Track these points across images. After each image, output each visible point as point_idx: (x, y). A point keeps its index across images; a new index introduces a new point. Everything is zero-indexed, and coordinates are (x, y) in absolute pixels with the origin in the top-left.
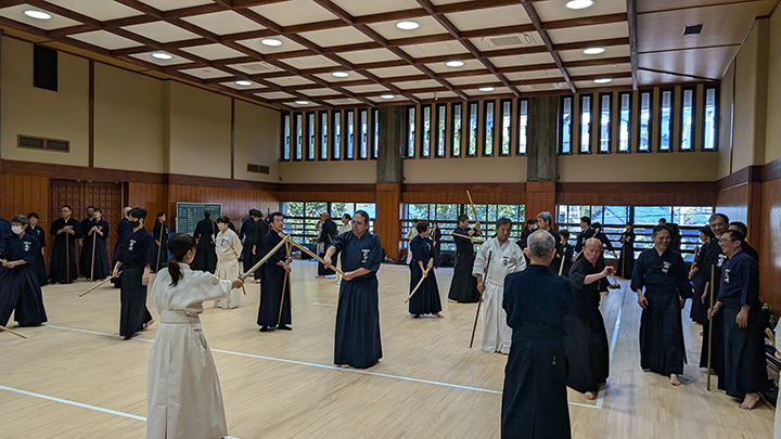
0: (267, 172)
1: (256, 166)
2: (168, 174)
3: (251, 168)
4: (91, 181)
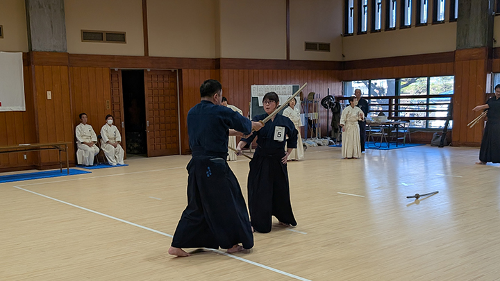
0: (329, 50)
1: (314, 44)
2: (219, 59)
3: (310, 46)
4: (149, 70)
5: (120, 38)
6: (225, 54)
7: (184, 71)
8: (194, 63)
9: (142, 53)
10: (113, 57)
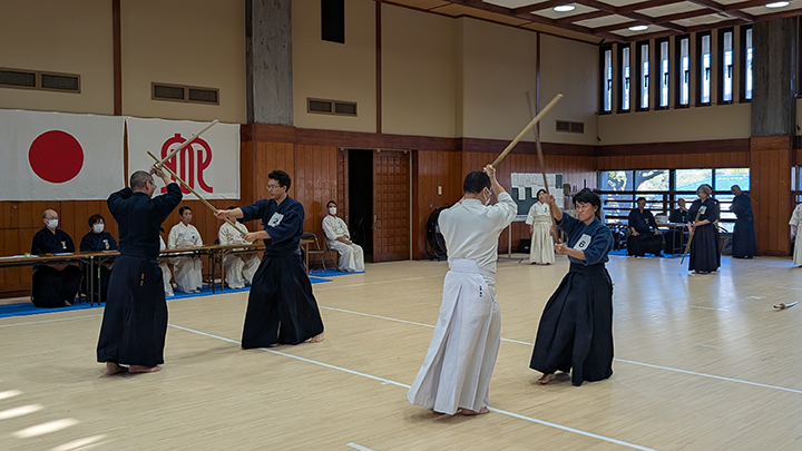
0: (582, 131)
1: (566, 123)
2: (461, 139)
3: (561, 126)
4: (379, 150)
5: (349, 109)
6: (467, 134)
7: (420, 153)
8: (432, 143)
9: (373, 130)
10: (342, 133)
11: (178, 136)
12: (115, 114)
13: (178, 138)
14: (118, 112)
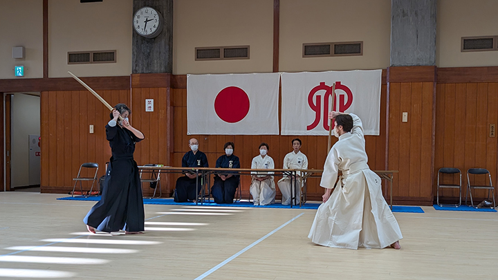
11: (322, 84)
12: (274, 72)
13: (322, 86)
14: (276, 70)
